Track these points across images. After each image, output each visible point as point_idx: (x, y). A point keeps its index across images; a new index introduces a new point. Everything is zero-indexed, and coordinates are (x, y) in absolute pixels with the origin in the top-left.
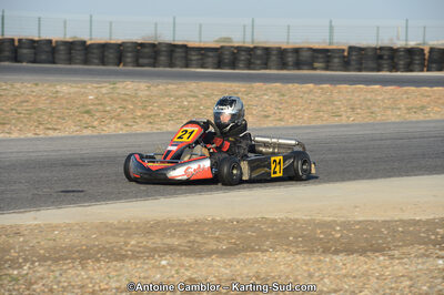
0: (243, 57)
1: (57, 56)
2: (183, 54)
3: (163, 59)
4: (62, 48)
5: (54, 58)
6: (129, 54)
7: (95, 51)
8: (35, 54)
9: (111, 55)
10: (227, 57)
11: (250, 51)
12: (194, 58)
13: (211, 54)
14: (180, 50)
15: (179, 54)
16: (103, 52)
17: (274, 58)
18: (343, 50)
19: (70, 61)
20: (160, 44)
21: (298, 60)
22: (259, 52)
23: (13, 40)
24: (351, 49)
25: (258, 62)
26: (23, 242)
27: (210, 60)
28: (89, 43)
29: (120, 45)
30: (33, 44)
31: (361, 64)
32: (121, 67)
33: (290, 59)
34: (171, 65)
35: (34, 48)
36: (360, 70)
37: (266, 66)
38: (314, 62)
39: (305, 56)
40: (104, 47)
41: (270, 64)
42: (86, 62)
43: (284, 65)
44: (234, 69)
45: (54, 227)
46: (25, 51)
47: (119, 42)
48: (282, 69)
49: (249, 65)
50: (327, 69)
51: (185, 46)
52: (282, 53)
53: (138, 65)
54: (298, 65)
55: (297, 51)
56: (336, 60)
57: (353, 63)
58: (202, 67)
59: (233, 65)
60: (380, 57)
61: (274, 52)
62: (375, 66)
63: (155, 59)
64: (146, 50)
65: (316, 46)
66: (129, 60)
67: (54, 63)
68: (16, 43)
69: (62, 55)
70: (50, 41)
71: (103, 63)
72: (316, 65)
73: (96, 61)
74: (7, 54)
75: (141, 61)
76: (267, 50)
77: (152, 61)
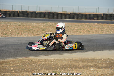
0: (76, 16)
1: (28, 15)
2: (60, 15)
3: (55, 16)
4: (30, 13)
5: (28, 16)
6: (47, 15)
7: (38, 14)
8: (23, 15)
9: (42, 15)
10: (72, 16)
11: (78, 15)
12: (63, 16)
13: (68, 15)
14: (60, 14)
15: (59, 15)
16: (40, 15)
17: (84, 16)
18: (102, 15)
19: (32, 17)
20: (55, 13)
21: (90, 17)
22: (80, 15)
23: (18, 11)
24: (104, 14)
25: (80, 18)
26: (53, 63)
27: (67, 17)
28: (37, 12)
29: (44, 13)
30: (23, 12)
31: (106, 18)
32: (45, 19)
33: (88, 17)
34: (57, 18)
35: (23, 13)
36: (106, 20)
37: (82, 18)
38: (94, 17)
39: (92, 16)
40: (40, 13)
41: (83, 18)
42: (36, 17)
43: (86, 18)
44: (74, 19)
45: (58, 60)
46: (21, 14)
47: (44, 12)
48: (86, 19)
49: (77, 18)
50: (97, 19)
51: (61, 13)
52: (86, 15)
53: (49, 18)
54: (90, 18)
55: (90, 15)
56: (100, 17)
57: (104, 18)
58: (65, 19)
59: (73, 18)
60: (111, 17)
61: (84, 15)
62: (110, 19)
63: (53, 16)
64: (51, 14)
65: (95, 14)
66: (47, 17)
67: (28, 17)
68: (19, 12)
69: (30, 15)
70: (27, 12)
71: (40, 17)
72: (95, 18)
73: (39, 17)
74: (16, 15)
75: (50, 17)
76: (82, 14)
77: (53, 17)
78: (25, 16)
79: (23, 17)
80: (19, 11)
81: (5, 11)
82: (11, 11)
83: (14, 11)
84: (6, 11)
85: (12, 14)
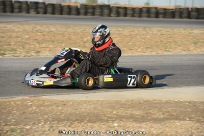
35: (198, 12)
46: (193, 13)
74: (185, 15)
78: (202, 16)
79: (198, 18)
80: (192, 8)
81: (165, 9)
82: (176, 8)
83: (181, 9)
84: (168, 8)
85: (177, 14)
